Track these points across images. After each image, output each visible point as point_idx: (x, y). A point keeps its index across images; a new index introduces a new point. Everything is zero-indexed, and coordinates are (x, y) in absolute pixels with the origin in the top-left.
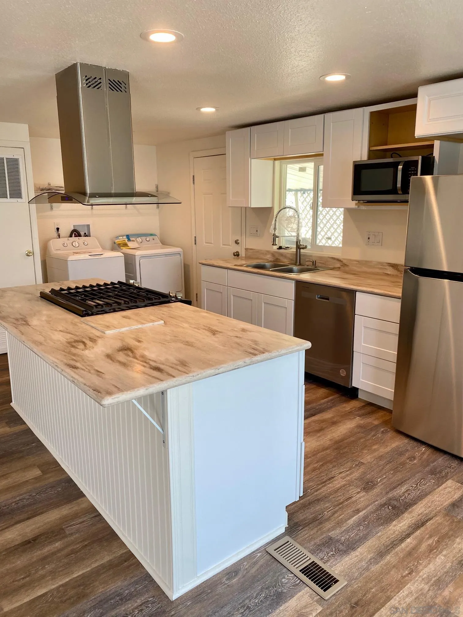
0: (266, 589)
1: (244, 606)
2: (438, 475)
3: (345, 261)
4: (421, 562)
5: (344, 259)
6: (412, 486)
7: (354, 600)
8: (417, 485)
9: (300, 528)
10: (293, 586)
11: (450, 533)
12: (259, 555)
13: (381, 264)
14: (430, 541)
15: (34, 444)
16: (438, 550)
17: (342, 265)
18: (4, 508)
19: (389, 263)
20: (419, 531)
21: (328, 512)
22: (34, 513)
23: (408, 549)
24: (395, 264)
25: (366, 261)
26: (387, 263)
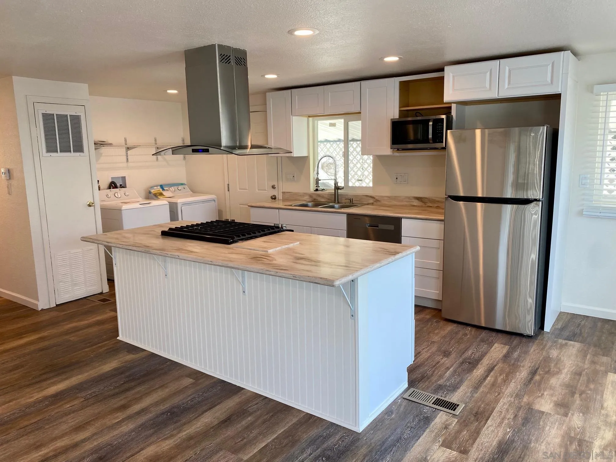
0: (417, 416)
1: (409, 427)
2: (487, 342)
3: (377, 198)
4: (502, 388)
5: (376, 196)
6: (474, 350)
7: (474, 412)
8: (477, 349)
9: (417, 383)
10: (432, 412)
11: (511, 371)
12: (399, 401)
13: (409, 198)
14: (502, 377)
15: (168, 363)
16: (508, 380)
17: (375, 201)
18: (184, 405)
19: (415, 197)
20: (492, 373)
21: (429, 372)
22: (212, 404)
23: (491, 383)
24: (419, 197)
25: (395, 197)
26: (413, 197)
